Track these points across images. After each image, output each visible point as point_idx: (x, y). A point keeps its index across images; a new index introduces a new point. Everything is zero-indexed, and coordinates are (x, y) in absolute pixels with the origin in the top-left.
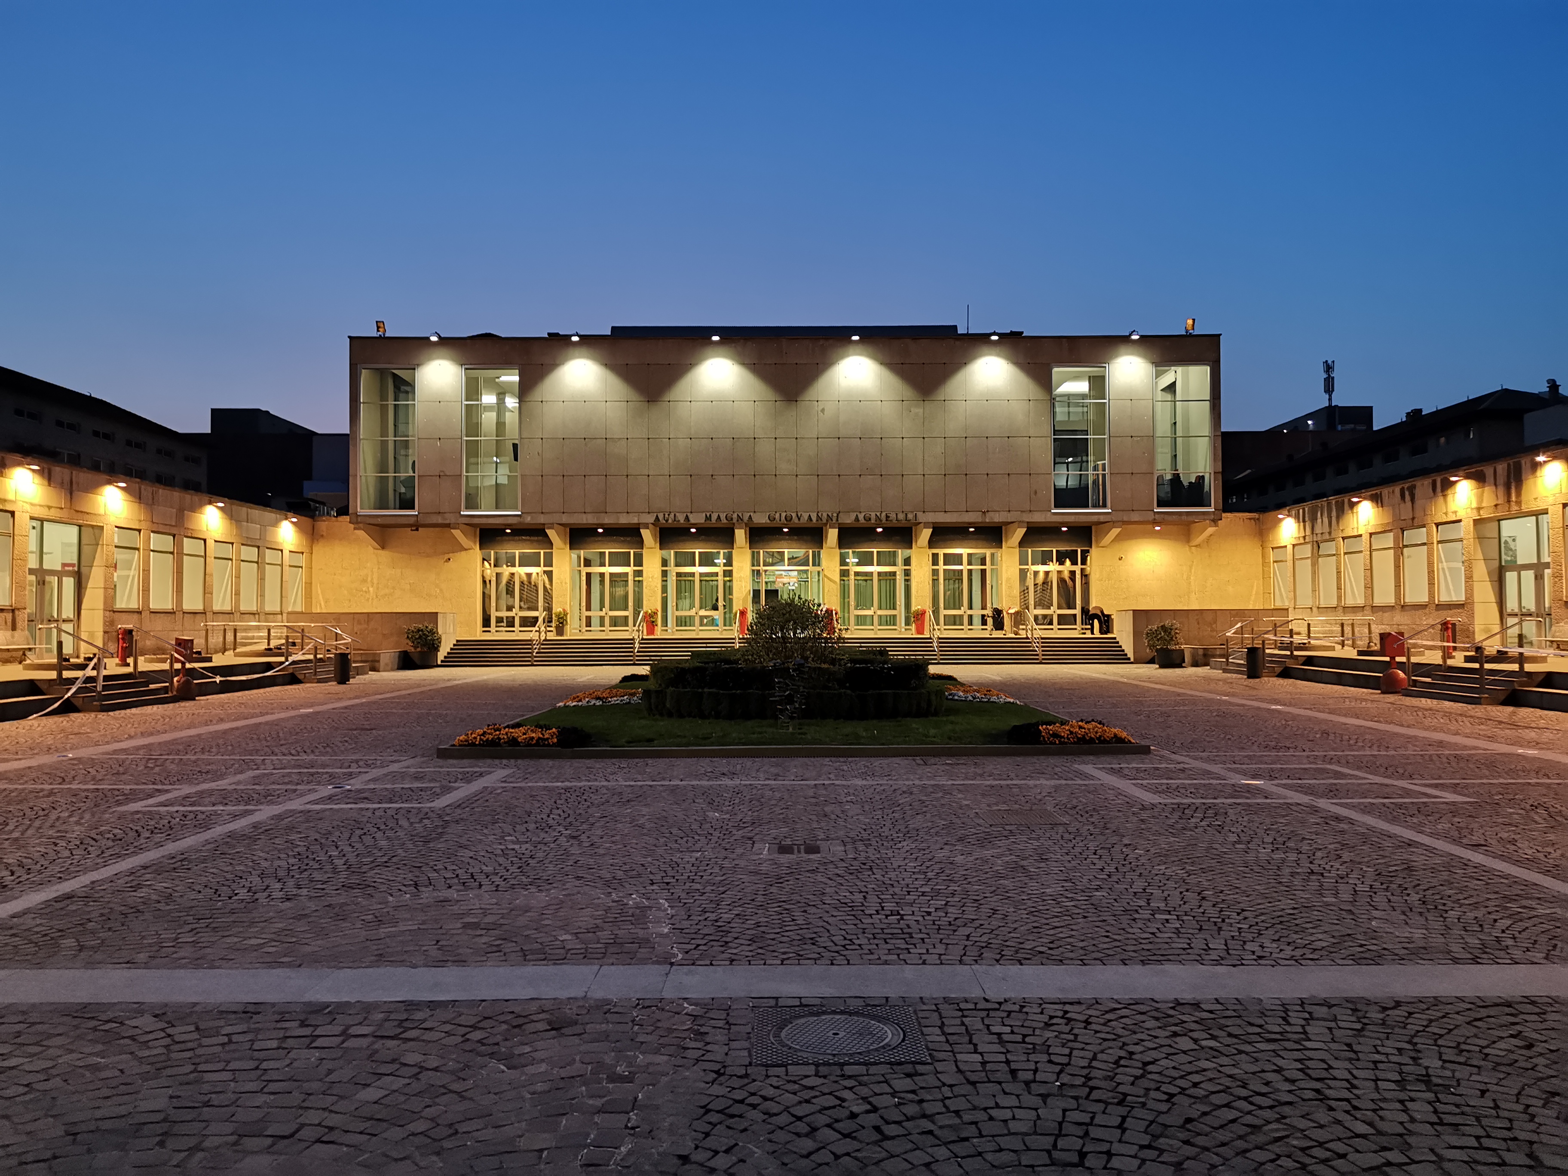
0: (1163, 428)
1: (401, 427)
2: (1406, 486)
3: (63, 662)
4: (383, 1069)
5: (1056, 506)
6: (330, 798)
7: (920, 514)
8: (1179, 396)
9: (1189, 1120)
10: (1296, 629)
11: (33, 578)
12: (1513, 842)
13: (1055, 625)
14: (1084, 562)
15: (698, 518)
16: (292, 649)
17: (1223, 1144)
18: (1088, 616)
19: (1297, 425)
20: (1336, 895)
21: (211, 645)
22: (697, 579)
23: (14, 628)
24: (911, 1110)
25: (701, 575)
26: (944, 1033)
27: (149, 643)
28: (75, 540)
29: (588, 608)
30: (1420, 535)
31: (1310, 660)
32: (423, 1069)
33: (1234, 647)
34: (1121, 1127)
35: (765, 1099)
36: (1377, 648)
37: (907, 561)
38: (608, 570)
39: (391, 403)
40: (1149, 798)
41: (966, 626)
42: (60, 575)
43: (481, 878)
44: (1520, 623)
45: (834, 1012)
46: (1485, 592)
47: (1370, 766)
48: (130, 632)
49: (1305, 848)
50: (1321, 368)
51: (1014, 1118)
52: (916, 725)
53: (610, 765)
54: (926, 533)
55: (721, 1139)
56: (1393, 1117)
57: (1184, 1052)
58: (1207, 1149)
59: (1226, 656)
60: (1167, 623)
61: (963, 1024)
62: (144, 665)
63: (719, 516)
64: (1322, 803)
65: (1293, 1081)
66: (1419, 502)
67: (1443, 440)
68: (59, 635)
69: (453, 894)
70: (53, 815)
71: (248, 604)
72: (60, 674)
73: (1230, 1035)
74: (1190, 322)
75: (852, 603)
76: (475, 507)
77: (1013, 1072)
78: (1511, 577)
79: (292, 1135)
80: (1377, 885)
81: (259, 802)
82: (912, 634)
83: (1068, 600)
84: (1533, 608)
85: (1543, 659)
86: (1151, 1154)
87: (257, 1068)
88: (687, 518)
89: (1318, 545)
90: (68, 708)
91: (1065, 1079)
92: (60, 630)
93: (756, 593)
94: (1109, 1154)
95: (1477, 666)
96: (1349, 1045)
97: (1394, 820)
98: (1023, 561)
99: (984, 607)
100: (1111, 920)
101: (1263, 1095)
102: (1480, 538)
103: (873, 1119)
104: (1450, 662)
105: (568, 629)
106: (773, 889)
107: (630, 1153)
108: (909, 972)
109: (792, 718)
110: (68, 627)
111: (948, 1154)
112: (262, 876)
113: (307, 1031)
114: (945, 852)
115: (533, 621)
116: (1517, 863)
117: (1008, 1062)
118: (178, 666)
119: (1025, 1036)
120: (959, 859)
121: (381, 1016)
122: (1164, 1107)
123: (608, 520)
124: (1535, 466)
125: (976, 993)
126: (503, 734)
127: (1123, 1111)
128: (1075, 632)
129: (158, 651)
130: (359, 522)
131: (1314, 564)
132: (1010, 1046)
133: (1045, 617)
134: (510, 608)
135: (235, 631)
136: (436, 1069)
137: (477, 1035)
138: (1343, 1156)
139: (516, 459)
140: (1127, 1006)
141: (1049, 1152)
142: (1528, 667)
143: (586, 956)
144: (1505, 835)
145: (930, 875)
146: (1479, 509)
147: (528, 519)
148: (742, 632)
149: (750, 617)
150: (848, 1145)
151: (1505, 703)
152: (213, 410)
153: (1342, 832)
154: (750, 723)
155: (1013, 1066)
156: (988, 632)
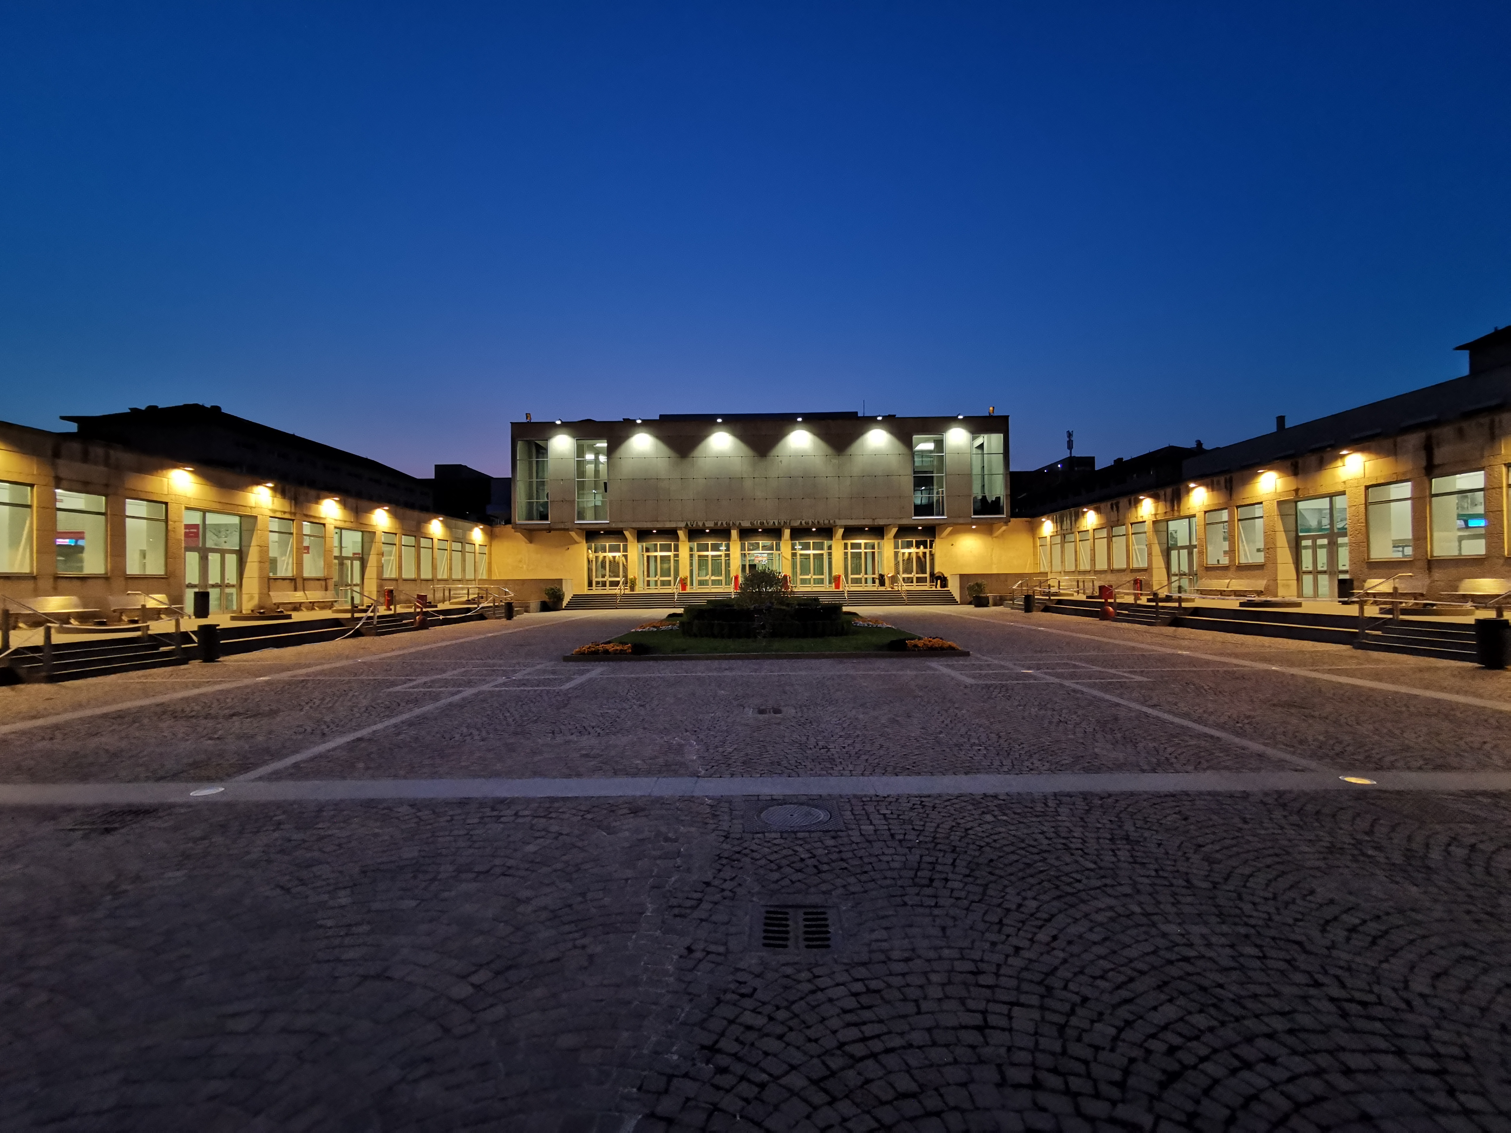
0: (977, 470)
1: (540, 474)
2: (1114, 502)
3: (354, 608)
4: (538, 834)
5: (915, 515)
6: (504, 684)
7: (837, 521)
8: (985, 451)
9: (991, 861)
10: (1052, 584)
11: (336, 561)
12: (1176, 704)
13: (915, 583)
14: (931, 547)
15: (710, 524)
16: (481, 600)
17: (1011, 874)
18: (934, 577)
19: (1052, 467)
20: (1074, 733)
21: (437, 598)
22: (710, 559)
23: (326, 589)
24: (834, 856)
25: (712, 556)
26: (853, 814)
27: (402, 597)
28: (360, 539)
29: (648, 576)
30: (1122, 530)
31: (1060, 602)
32: (561, 834)
33: (1017, 594)
34: (953, 864)
35: (753, 851)
36: (1097, 594)
37: (830, 548)
38: (659, 554)
39: (534, 459)
40: (969, 681)
41: (863, 584)
42: (352, 559)
43: (590, 729)
44: (1179, 580)
45: (791, 803)
46: (1159, 562)
47: (1092, 661)
48: (391, 591)
49: (1057, 708)
50: (1066, 435)
51: (893, 860)
52: (835, 641)
53: (662, 665)
54: (841, 531)
55: (728, 873)
56: (1108, 857)
57: (989, 823)
58: (1001, 877)
59: (1012, 600)
60: (979, 581)
61: (864, 809)
62: (400, 609)
63: (722, 522)
64: (1067, 683)
65: (1050, 839)
66: (1121, 511)
67: (1135, 475)
68: (352, 593)
69: (574, 738)
70: (351, 694)
71: (457, 575)
72: (353, 615)
73: (1015, 813)
74: (991, 408)
75: (799, 572)
76: (583, 519)
77: (893, 836)
78: (1174, 554)
79: (488, 872)
80: (1097, 728)
81: (465, 686)
82: (833, 588)
83: (922, 568)
84: (1187, 571)
85: (1192, 600)
86: (970, 879)
87: (467, 834)
88: (704, 524)
89: (1064, 536)
90: (358, 634)
91: (921, 838)
92: (352, 591)
93: (744, 567)
94: (946, 880)
95: (1154, 604)
96: (1082, 819)
97: (1106, 691)
98: (896, 547)
99: (874, 573)
100: (948, 750)
101: (1034, 847)
102: (1156, 531)
103: (813, 861)
104: (1139, 602)
105: (637, 588)
106: (755, 734)
107: (676, 881)
108: (833, 781)
109: (764, 637)
110: (357, 589)
111: (856, 880)
112: (468, 727)
113: (495, 813)
114: (854, 712)
115: (617, 584)
116: (1175, 715)
117: (889, 830)
118: (418, 610)
119: (899, 815)
120: (861, 716)
121: (536, 805)
122: (977, 853)
123: (659, 525)
124: (1188, 491)
125: (872, 792)
126: (600, 647)
127: (955, 855)
128: (926, 587)
129: (408, 601)
130: (517, 528)
131: (1062, 547)
132: (891, 821)
133: (908, 578)
134: (603, 576)
135: (450, 590)
136: (567, 835)
137: (589, 816)
138: (1079, 881)
139: (606, 491)
140: (957, 797)
141: (913, 879)
142: (1184, 605)
143: (649, 773)
144: (1170, 699)
145: (845, 725)
146: (1156, 515)
147: (614, 526)
148: (736, 588)
149: (740, 580)
150: (800, 876)
151: (1170, 625)
152: (436, 466)
153: (1078, 699)
154: (741, 640)
155: (892, 832)
156: (876, 587)
